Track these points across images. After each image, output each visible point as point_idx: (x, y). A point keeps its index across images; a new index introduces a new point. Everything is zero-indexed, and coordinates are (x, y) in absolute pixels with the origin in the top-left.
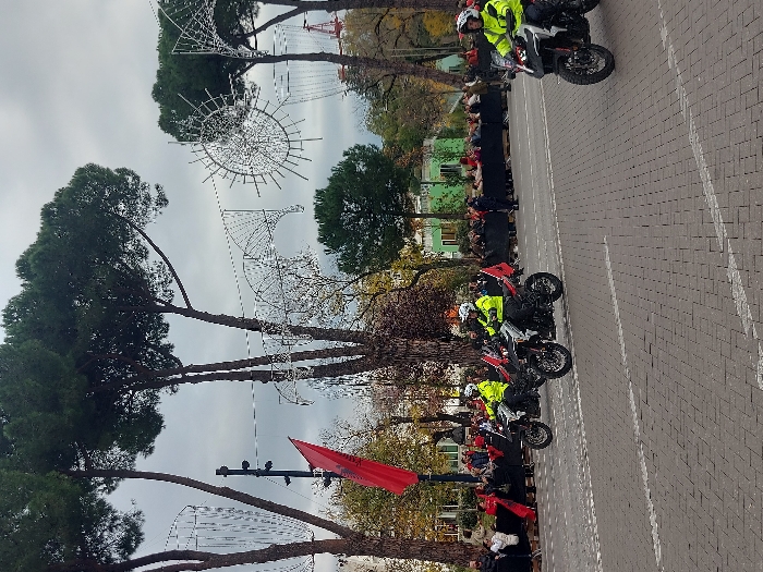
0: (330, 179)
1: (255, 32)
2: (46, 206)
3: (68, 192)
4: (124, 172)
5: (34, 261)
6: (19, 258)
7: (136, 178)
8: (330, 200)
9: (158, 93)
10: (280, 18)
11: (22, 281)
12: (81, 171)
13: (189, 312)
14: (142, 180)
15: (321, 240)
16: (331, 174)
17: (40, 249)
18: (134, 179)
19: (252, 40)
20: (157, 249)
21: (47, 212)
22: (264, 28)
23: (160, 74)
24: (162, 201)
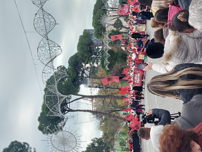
0: (87, 148)
1: (69, 103)
3: (7, 149)
4: (25, 143)
7: (28, 145)
9: (39, 119)
10: (77, 99)
12: (12, 143)
14: (30, 146)
16: (87, 146)
19: (68, 104)
22: (72, 101)
23: (41, 114)
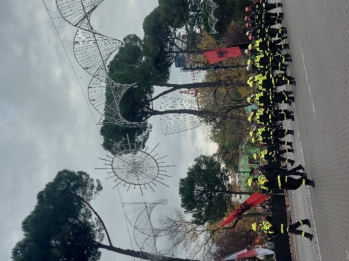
0: (188, 173)
1: (152, 100)
2: (40, 192)
3: (52, 185)
4: (82, 172)
5: (31, 222)
6: (23, 220)
8: (187, 185)
9: (103, 131)
10: (165, 93)
11: (24, 233)
12: (60, 173)
13: (111, 248)
14: (91, 177)
15: (183, 206)
16: (188, 171)
17: (34, 216)
18: (86, 176)
20: (96, 213)
21: (40, 196)
22: (157, 98)
24: (100, 188)
